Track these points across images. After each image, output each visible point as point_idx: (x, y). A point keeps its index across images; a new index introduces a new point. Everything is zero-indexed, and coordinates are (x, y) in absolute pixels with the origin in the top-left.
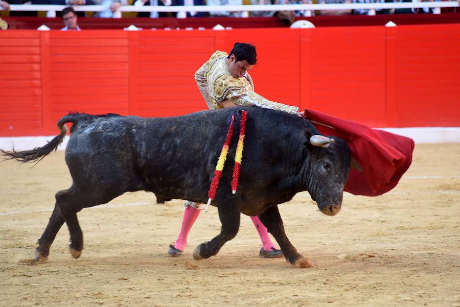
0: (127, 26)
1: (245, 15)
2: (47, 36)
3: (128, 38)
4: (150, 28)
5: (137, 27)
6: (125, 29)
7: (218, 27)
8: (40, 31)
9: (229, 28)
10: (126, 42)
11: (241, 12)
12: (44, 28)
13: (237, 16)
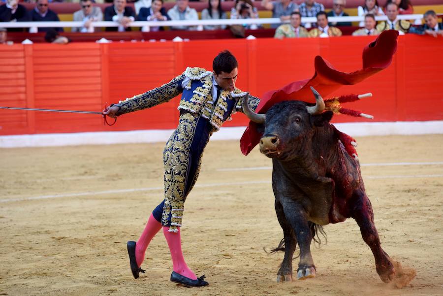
0: (99, 39)
1: (200, 29)
2: (30, 49)
3: (100, 49)
4: (118, 40)
5: (108, 39)
6: (98, 42)
7: (178, 39)
8: (25, 45)
9: (187, 40)
10: (98, 53)
11: (197, 26)
12: (27, 42)
13: (191, 29)
